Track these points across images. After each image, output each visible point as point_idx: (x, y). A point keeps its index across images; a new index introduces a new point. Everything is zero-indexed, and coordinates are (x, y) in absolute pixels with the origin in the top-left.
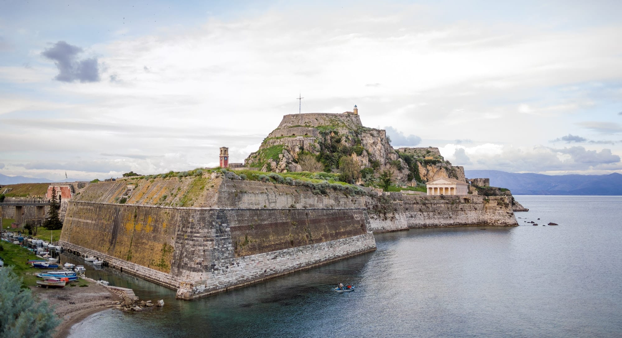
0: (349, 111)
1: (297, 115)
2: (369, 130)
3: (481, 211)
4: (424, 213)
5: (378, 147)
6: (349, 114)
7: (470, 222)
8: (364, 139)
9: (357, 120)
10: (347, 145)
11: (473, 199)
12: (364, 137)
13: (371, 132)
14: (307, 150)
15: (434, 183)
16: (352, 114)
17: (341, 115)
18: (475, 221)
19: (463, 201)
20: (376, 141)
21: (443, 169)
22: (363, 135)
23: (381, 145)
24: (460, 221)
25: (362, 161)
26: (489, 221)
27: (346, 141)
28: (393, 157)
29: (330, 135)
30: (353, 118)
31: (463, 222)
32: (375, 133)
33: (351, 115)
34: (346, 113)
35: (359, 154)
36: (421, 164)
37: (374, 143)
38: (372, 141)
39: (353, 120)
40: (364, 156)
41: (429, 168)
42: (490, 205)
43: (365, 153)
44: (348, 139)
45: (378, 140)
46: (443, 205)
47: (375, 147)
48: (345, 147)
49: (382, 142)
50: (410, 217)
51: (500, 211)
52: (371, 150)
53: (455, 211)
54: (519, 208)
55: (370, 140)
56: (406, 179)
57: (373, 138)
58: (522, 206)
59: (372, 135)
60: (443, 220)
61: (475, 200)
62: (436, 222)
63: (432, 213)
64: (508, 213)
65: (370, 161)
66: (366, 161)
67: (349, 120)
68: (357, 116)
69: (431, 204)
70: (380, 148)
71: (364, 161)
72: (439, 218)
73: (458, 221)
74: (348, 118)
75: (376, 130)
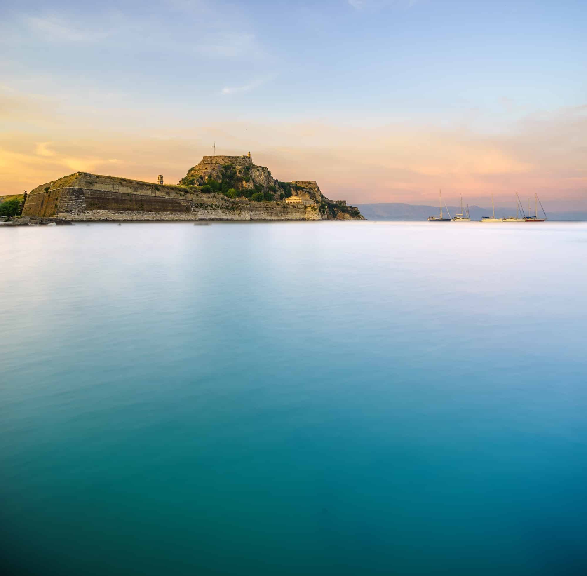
0: (245, 155)
1: (211, 157)
2: (257, 167)
3: (302, 213)
4: (266, 213)
5: (262, 178)
6: (244, 157)
7: (294, 219)
8: (253, 172)
9: (249, 161)
10: (239, 175)
11: (298, 206)
12: (253, 171)
13: (258, 168)
14: (213, 178)
15: (290, 199)
16: (247, 157)
17: (239, 157)
18: (297, 218)
19: (291, 207)
20: (261, 174)
21: (307, 193)
22: (252, 170)
23: (263, 176)
24: (288, 218)
25: (249, 186)
26: (306, 218)
27: (239, 173)
28: (272, 184)
29: (230, 170)
30: (247, 160)
31: (290, 218)
32: (260, 169)
33: (245, 158)
34: (243, 156)
35: (247, 181)
36: (293, 189)
37: (259, 175)
38: (258, 174)
39: (247, 161)
40: (250, 183)
41: (298, 192)
42: (308, 209)
43: (251, 181)
44: (241, 172)
45: (262, 173)
46: (278, 209)
47: (260, 178)
48: (239, 176)
49: (265, 175)
50: (256, 215)
51: (312, 213)
52: (257, 179)
53: (286, 213)
54: (361, 218)
55: (257, 173)
56: (279, 198)
57: (259, 172)
58: (364, 218)
59: (258, 170)
60: (277, 217)
61: (299, 207)
62: (273, 218)
63: (270, 213)
64: (316, 214)
65: (255, 186)
66: (251, 186)
67: (244, 161)
68: (249, 158)
69: (270, 208)
70: (263, 178)
71: (250, 186)
72: (274, 216)
73: (287, 218)
74: (244, 159)
75: (261, 167)
